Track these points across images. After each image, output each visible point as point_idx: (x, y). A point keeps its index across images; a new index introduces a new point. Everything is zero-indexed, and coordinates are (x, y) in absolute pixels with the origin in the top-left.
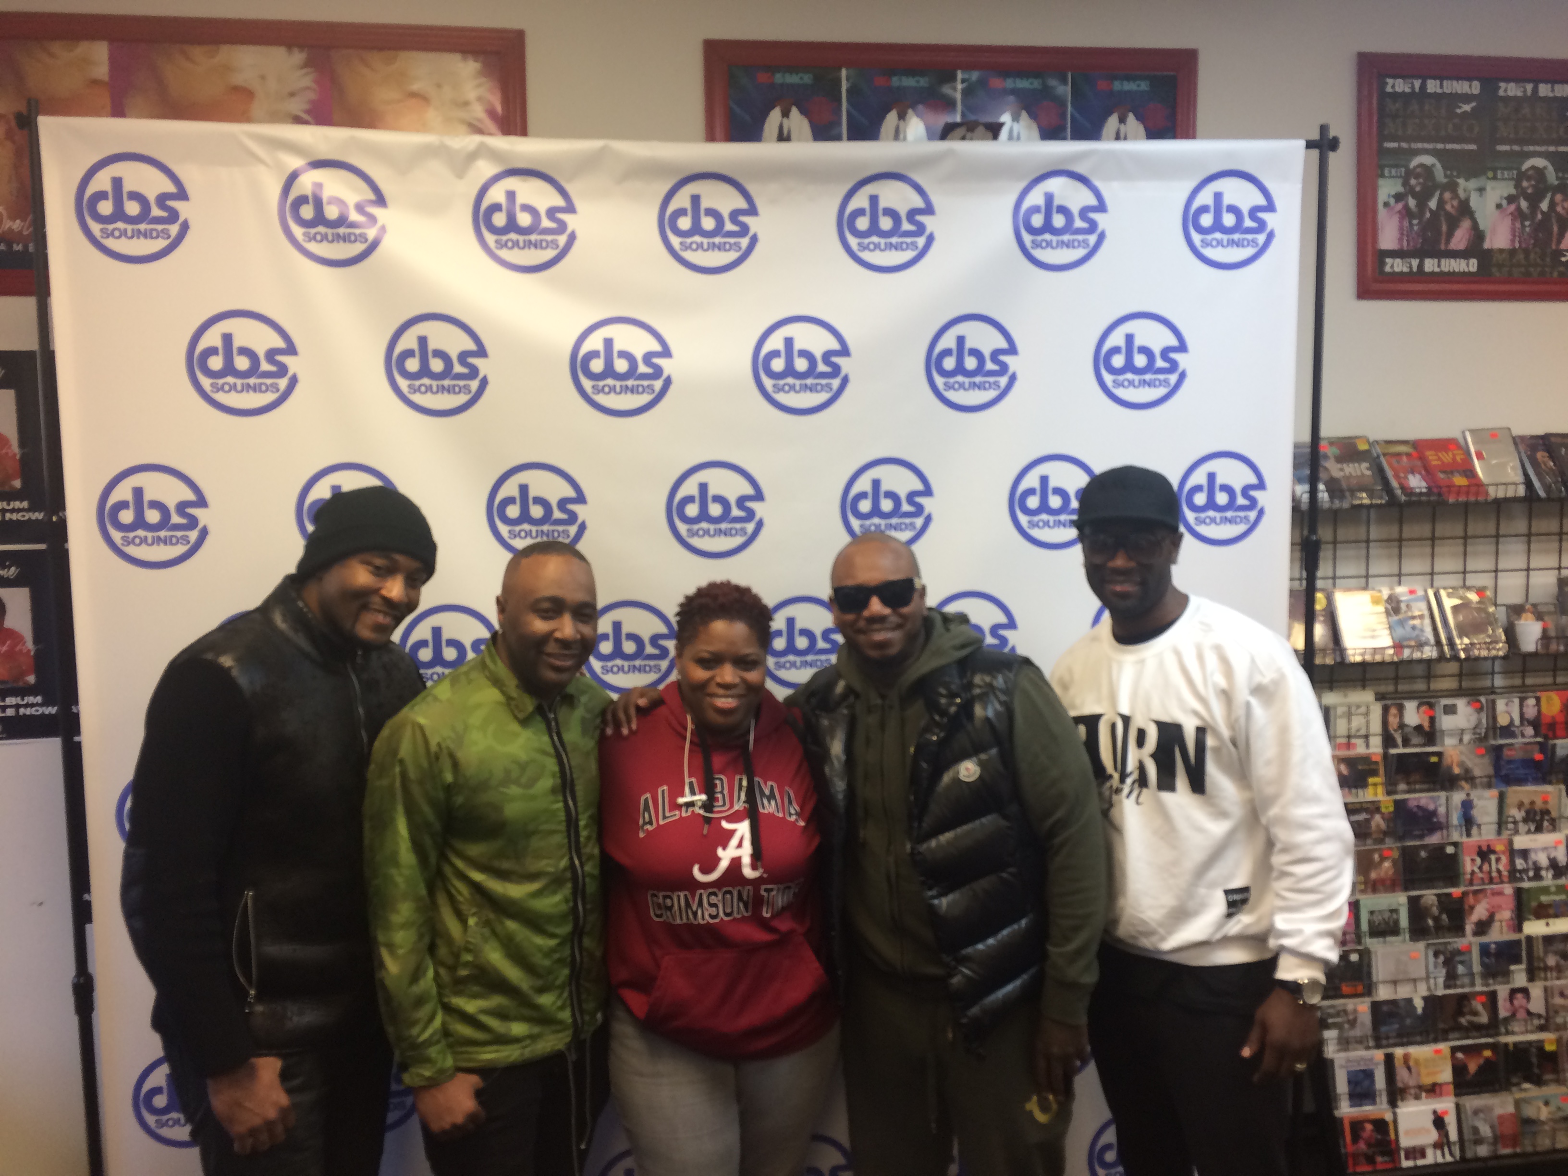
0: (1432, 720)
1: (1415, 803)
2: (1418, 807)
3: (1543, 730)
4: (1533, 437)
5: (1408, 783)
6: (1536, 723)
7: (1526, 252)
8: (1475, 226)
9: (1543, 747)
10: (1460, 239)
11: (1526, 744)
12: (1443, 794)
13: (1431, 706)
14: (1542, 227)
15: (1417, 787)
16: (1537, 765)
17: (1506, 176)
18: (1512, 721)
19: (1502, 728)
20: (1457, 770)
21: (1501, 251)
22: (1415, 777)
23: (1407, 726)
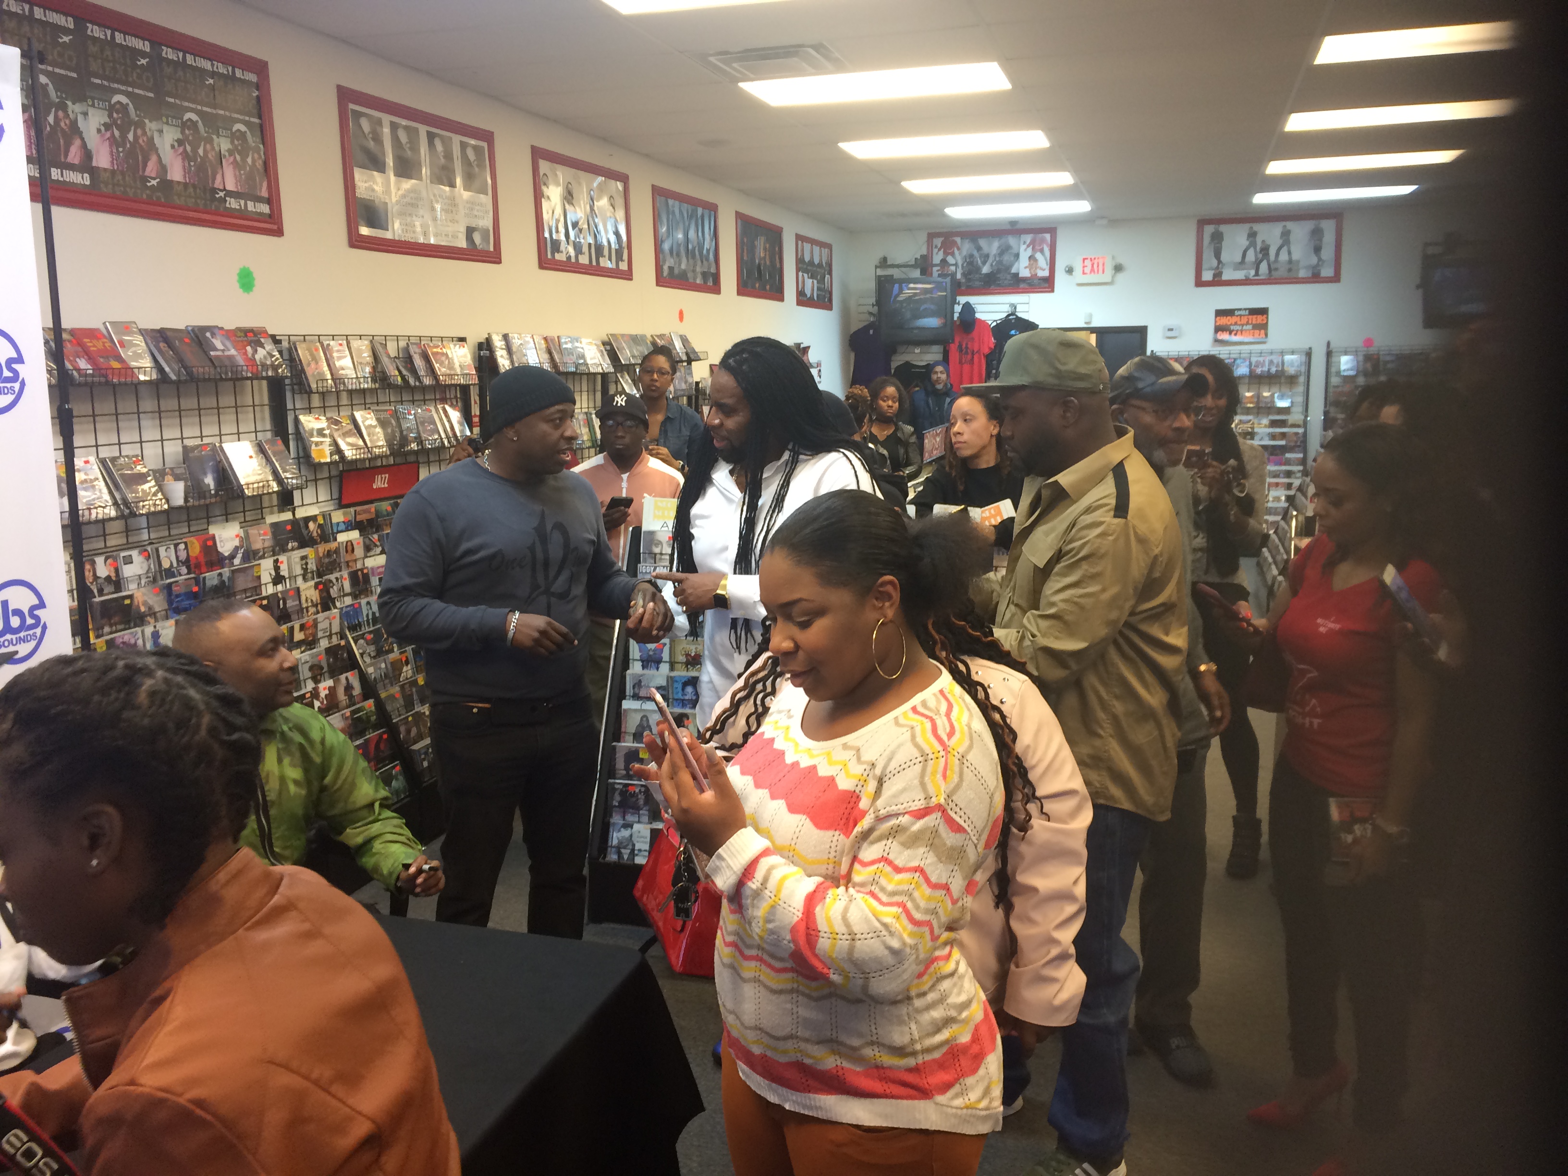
0: (117, 571)
1: (121, 640)
2: (124, 643)
3: (193, 570)
4: (152, 330)
5: (111, 626)
6: (187, 563)
7: (123, 173)
8: (84, 145)
9: (197, 581)
10: (74, 155)
11: (186, 580)
12: (139, 630)
13: (115, 559)
14: (131, 154)
15: (120, 627)
16: (195, 596)
17: (101, 106)
18: (171, 563)
19: (165, 570)
20: (143, 609)
21: (105, 170)
22: (116, 619)
23: (99, 578)
